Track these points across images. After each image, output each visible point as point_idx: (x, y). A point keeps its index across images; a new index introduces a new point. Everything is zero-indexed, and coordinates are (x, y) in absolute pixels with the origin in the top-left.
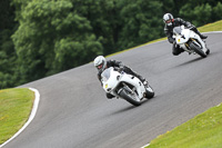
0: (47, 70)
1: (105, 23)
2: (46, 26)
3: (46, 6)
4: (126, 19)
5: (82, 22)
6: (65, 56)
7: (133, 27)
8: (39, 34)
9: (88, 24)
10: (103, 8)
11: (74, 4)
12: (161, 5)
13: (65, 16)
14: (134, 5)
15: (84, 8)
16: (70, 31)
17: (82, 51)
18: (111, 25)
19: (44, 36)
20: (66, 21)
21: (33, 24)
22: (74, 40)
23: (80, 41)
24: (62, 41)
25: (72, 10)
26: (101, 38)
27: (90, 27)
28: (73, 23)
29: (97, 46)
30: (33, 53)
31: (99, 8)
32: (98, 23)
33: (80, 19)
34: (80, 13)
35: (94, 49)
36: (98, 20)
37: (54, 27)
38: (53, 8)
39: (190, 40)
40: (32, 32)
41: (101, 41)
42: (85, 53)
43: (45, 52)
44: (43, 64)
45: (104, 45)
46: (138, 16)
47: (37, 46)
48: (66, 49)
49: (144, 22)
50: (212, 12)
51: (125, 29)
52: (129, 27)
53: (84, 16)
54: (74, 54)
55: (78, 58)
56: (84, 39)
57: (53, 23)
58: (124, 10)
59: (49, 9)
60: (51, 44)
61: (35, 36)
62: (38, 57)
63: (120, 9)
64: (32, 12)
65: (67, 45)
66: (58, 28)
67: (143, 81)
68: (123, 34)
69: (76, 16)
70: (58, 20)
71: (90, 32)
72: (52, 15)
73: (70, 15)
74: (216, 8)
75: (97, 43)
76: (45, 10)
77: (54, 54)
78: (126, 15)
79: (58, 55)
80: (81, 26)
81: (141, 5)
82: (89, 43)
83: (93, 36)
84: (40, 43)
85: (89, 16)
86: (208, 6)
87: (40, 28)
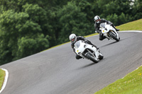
0: (13, 57)
1: (50, 26)
2: (12, 29)
3: (12, 16)
4: (63, 24)
5: (35, 26)
6: (25, 48)
7: (68, 29)
8: (8, 34)
9: (39, 27)
10: (49, 17)
11: (30, 15)
12: (86, 15)
13: (24, 23)
14: (68, 15)
15: (36, 17)
16: (27, 32)
17: (35, 45)
18: (54, 28)
19: (10, 36)
20: (25, 26)
21: (4, 28)
22: (30, 38)
23: (34, 39)
24: (23, 38)
25: (28, 19)
26: (47, 36)
27: (40, 29)
28: (30, 27)
29: (45, 41)
30: (4, 46)
31: (46, 17)
32: (45, 27)
33: (34, 24)
34: (33, 20)
35: (43, 43)
36: (46, 25)
37: (17, 29)
38: (16, 17)
39: (110, 31)
40: (3, 33)
41: (47, 38)
42: (37, 46)
43: (12, 46)
44: (10, 53)
45: (49, 41)
46: (71, 22)
47: (7, 41)
48: (25, 43)
49: (75, 26)
50: (118, 19)
51: (63, 30)
52: (65, 29)
53: (37, 22)
54: (30, 47)
55: (33, 49)
56: (37, 37)
57: (16, 27)
58: (62, 19)
59: (14, 18)
60: (16, 41)
61: (5, 35)
62: (7, 49)
63: (60, 18)
64: (3, 20)
65: (26, 41)
66: (20, 30)
67: (98, 49)
68: (61, 33)
69: (31, 23)
70: (20, 25)
71: (40, 32)
72: (16, 22)
73: (28, 22)
74: (120, 16)
75: (45, 39)
76: (11, 19)
77: (18, 47)
78: (63, 22)
79: (20, 47)
80: (35, 29)
81: (72, 15)
82: (40, 40)
83: (42, 35)
84: (8, 40)
85: (40, 22)
86: (115, 16)
87: (8, 30)
